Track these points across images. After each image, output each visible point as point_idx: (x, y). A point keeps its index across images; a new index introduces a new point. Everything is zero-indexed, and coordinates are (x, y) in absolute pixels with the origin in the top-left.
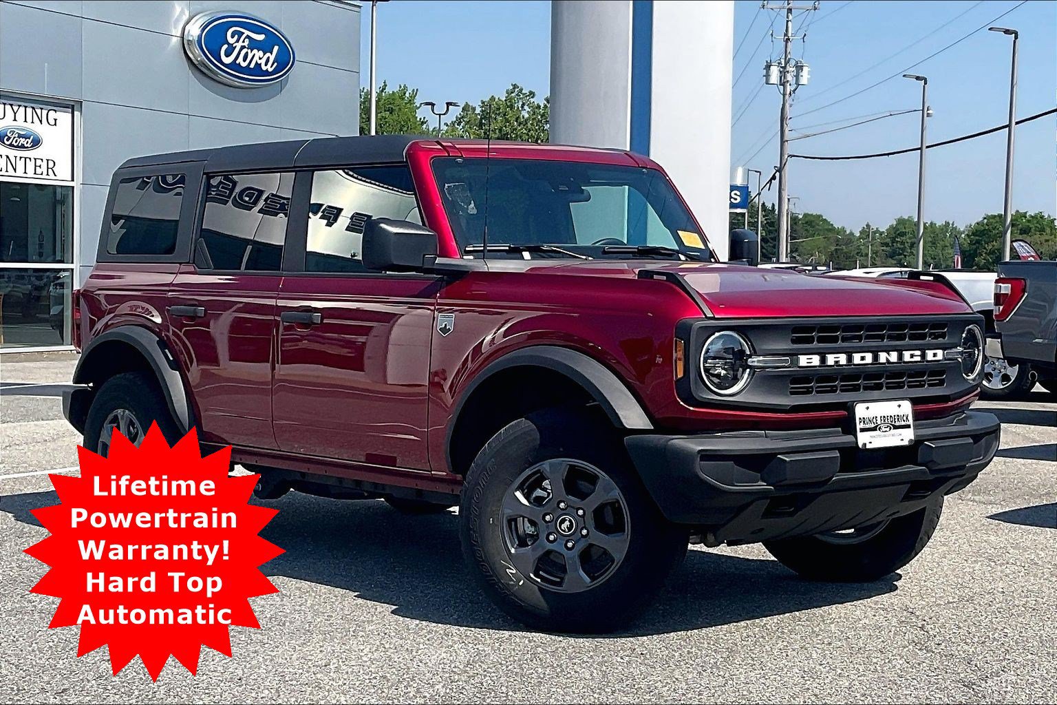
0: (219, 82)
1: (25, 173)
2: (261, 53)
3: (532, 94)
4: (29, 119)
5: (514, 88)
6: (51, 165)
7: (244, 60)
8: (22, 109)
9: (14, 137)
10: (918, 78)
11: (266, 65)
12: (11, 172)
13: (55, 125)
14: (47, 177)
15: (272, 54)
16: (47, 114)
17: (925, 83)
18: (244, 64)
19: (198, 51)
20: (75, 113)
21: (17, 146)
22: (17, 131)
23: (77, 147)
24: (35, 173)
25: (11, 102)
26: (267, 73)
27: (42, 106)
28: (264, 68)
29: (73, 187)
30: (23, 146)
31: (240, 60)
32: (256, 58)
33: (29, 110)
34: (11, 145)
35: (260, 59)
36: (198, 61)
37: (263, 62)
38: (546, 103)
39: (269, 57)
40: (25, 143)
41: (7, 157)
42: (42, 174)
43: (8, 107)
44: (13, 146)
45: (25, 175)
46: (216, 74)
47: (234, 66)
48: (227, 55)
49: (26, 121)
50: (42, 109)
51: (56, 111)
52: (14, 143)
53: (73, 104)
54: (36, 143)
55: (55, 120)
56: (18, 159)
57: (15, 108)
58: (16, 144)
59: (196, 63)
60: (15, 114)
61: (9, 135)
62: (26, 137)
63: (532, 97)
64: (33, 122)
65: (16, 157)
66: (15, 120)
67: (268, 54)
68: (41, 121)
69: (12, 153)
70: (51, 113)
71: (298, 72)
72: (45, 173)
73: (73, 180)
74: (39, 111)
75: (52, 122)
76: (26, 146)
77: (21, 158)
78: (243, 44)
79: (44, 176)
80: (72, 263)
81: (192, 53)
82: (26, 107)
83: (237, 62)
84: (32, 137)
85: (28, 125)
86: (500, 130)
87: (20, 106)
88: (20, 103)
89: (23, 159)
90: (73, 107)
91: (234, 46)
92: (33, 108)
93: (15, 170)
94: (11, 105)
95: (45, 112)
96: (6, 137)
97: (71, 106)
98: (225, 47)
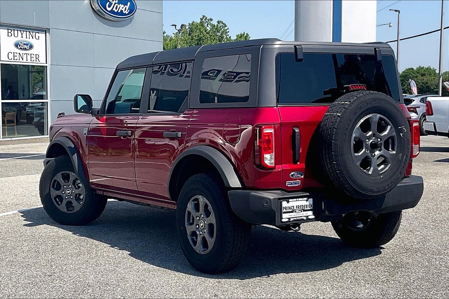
0: (105, 18)
1: (27, 60)
2: (123, 6)
3: (211, 20)
4: (28, 37)
5: (203, 17)
6: (37, 57)
7: (116, 9)
8: (25, 32)
9: (22, 45)
10: (396, 11)
11: (125, 11)
12: (21, 60)
13: (39, 39)
14: (36, 62)
15: (127, 6)
16: (35, 34)
17: (399, 13)
18: (116, 11)
19: (97, 5)
20: (47, 34)
21: (23, 49)
22: (23, 42)
23: (48, 49)
24: (31, 61)
25: (20, 30)
26: (125, 14)
27: (33, 31)
28: (124, 12)
29: (47, 66)
30: (26, 49)
31: (114, 9)
32: (121, 8)
33: (28, 33)
34: (21, 48)
35: (123, 8)
36: (96, 9)
37: (124, 9)
38: (217, 23)
39: (126, 8)
40: (26, 47)
41: (19, 54)
42: (34, 61)
43: (19, 32)
44: (21, 49)
45: (27, 61)
46: (104, 15)
47: (112, 11)
48: (109, 7)
49: (26, 38)
50: (33, 32)
51: (39, 33)
52: (22, 47)
53: (46, 30)
54: (31, 47)
55: (39, 37)
56: (24, 54)
57: (22, 32)
58: (23, 48)
59: (96, 10)
60: (22, 35)
61: (20, 44)
62: (27, 45)
63: (212, 21)
64: (29, 38)
65: (23, 54)
66: (22, 37)
67: (126, 6)
68: (33, 38)
69: (21, 52)
70: (37, 34)
71: (138, 13)
72: (35, 60)
73: (46, 63)
74: (32, 33)
75: (37, 38)
76: (27, 48)
77: (25, 54)
78: (115, 2)
79: (35, 62)
80: (47, 99)
81: (94, 6)
82: (26, 31)
83: (113, 10)
84: (29, 45)
85: (28, 40)
86: (198, 36)
87: (24, 31)
88: (24, 30)
89: (26, 54)
90: (46, 31)
91: (112, 3)
92: (29, 32)
93: (23, 59)
94: (20, 31)
95: (34, 34)
96: (19, 45)
97: (45, 31)
98: (108, 3)
